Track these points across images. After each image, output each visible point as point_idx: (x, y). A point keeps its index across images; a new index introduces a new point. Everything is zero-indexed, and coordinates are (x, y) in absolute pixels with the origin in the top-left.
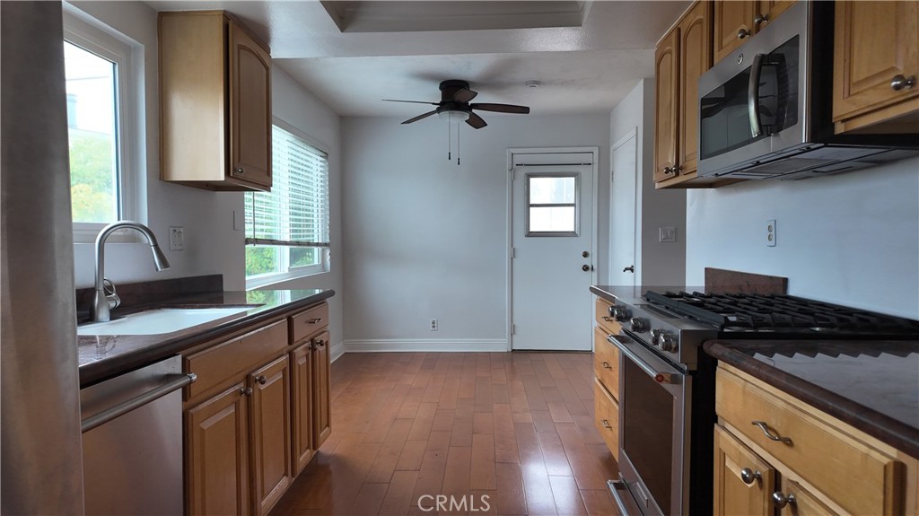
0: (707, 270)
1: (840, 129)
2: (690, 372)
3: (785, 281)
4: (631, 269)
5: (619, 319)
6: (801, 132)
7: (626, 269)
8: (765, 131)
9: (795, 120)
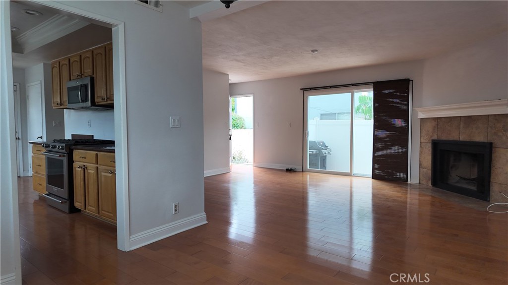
0: (72, 135)
1: (96, 104)
2: (67, 153)
3: (93, 136)
4: (41, 138)
5: (46, 147)
6: (89, 103)
7: (39, 137)
8: (83, 101)
9: (88, 101)
